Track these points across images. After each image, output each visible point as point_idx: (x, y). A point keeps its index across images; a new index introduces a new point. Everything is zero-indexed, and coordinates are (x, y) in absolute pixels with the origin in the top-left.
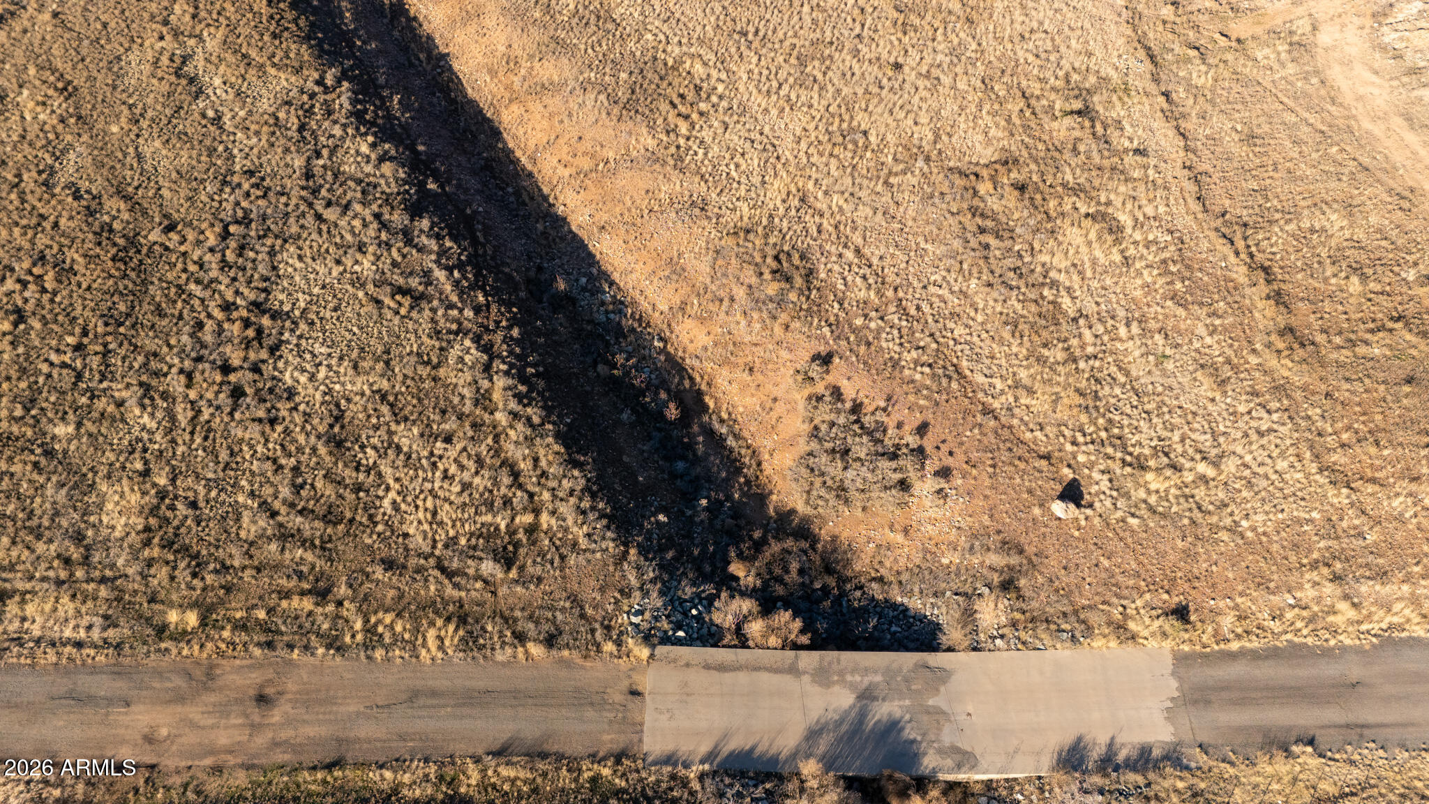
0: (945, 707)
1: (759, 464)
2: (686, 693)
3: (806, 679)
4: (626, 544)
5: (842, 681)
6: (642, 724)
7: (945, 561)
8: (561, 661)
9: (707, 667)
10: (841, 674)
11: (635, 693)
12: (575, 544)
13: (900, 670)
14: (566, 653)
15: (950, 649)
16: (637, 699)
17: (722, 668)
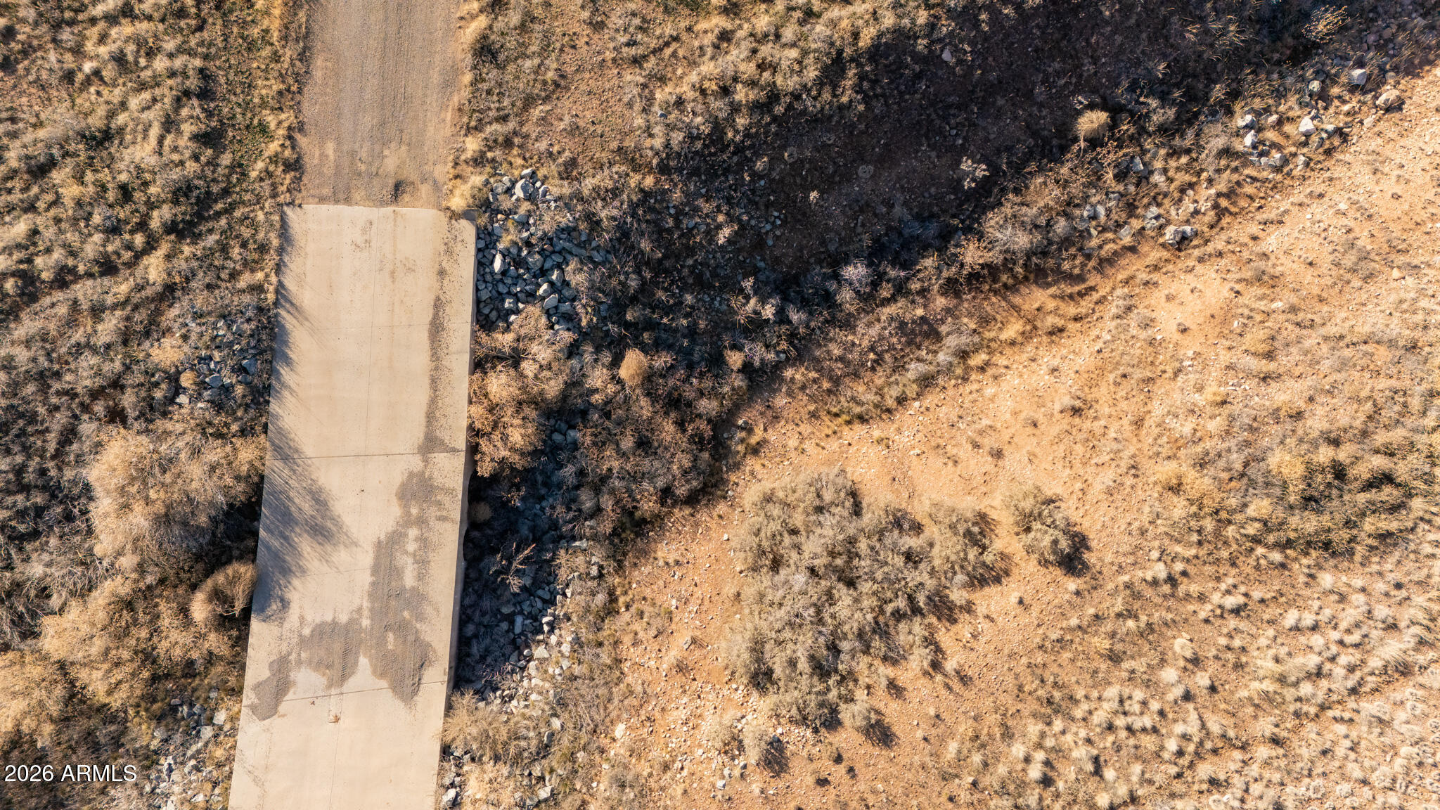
0: (352, 683)
1: (862, 419)
2: (396, 271)
3: (416, 463)
4: (664, 169)
5: (407, 522)
6: (348, 201)
7: (619, 730)
8: (456, 71)
9: (438, 304)
10: (421, 521)
11: (398, 189)
12: (663, 80)
13: (420, 617)
14: (468, 78)
15: (449, 707)
16: (387, 192)
17: (437, 329)
